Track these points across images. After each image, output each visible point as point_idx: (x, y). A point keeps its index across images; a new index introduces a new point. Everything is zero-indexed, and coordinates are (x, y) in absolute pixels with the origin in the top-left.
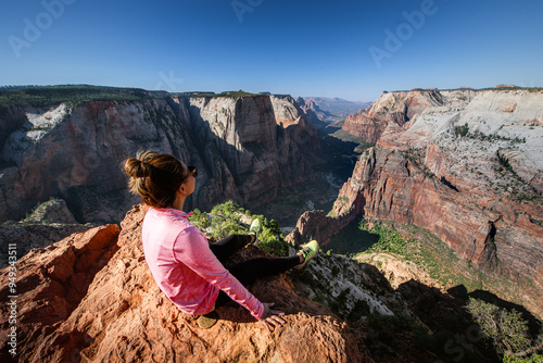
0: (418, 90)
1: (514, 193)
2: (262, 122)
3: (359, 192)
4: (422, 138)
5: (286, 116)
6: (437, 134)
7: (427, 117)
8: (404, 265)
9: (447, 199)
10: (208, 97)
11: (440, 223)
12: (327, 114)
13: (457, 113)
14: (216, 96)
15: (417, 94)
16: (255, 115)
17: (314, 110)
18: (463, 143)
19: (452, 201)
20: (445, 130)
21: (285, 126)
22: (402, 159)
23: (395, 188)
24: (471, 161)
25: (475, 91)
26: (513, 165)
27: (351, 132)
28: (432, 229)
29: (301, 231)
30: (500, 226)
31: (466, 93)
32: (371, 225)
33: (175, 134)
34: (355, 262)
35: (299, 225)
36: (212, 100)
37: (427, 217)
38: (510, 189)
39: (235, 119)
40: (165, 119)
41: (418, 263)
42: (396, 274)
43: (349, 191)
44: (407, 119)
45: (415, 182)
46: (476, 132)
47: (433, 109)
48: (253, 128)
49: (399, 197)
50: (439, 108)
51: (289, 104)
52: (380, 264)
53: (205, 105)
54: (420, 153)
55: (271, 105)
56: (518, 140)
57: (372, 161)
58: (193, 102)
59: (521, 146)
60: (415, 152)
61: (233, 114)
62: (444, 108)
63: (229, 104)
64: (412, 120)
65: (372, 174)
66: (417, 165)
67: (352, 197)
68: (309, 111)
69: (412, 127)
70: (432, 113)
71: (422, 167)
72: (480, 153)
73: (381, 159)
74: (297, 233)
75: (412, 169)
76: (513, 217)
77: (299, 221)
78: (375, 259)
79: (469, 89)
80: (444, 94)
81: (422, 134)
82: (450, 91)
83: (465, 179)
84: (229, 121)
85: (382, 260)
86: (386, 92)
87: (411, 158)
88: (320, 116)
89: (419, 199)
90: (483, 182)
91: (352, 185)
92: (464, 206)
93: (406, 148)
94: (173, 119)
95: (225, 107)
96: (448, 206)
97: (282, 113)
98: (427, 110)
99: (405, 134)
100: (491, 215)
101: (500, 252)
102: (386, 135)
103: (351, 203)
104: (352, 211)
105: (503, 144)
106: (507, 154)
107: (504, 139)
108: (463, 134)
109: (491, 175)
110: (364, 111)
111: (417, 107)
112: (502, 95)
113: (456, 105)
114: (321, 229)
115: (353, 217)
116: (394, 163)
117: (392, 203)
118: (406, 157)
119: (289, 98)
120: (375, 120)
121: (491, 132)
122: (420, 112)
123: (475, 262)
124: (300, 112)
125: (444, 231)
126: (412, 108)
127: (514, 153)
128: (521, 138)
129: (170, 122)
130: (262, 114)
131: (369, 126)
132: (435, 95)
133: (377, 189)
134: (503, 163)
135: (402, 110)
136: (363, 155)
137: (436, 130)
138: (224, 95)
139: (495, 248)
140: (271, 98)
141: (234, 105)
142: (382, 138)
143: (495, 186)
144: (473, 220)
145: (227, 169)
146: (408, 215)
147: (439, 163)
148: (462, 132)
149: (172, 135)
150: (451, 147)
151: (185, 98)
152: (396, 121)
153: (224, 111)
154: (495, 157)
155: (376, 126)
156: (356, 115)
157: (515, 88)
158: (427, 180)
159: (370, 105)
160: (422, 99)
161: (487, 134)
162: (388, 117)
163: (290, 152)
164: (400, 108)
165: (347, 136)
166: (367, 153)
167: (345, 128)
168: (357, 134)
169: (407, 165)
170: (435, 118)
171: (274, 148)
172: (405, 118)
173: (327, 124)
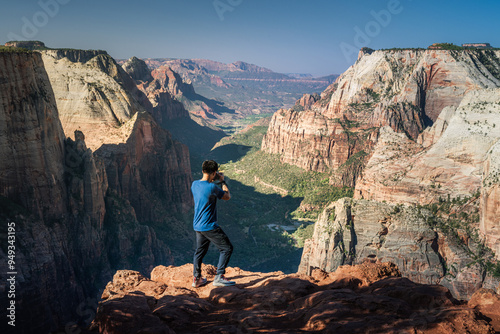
2: (16, 130)
4: (467, 170)
5: (96, 112)
7: (474, 116)
12: (217, 108)
17: (179, 95)
21: (93, 143)
22: (422, 228)
27: (288, 158)
44: (428, 122)
47: (484, 95)
51: (102, 78)
57: (347, 238)
60: (455, 208)
64: (438, 123)
66: (460, 243)
68: (164, 98)
69: (440, 141)
71: (473, 248)
75: (451, 255)
81: (464, 159)
86: (369, 51)
88: (197, 113)
93: (431, 199)
99: (423, 159)
110: (316, 99)
111: (448, 90)
118: (432, 222)
120: (346, 123)
122: (455, 102)
124: (138, 102)
126: (436, 92)
130: (16, 106)
131: (333, 139)
135: (412, 97)
136: (321, 222)
140: (48, 59)
142: (368, 173)
152: (399, 126)
155: (351, 140)
160: (456, 69)
162: (378, 115)
163: (109, 221)
164: (407, 94)
165: (277, 168)
166: (331, 215)
167: (269, 147)
168: (303, 164)
169: (435, 245)
170: (492, 119)
171: (58, 207)
172: (419, 117)
173: (220, 134)
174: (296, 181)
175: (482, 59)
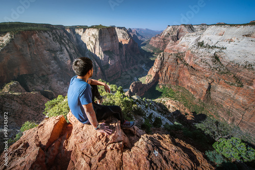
0: (183, 25)
1: (220, 71)
6: (190, 46)
8: (174, 102)
9: (193, 74)
10: (85, 28)
11: (189, 85)
13: (199, 36)
14: (89, 28)
15: (183, 26)
16: (108, 37)
18: (201, 50)
19: (195, 75)
20: (194, 44)
23: (172, 70)
24: (203, 58)
25: (208, 25)
26: (220, 59)
28: (186, 87)
29: (132, 91)
30: (213, 84)
31: (204, 27)
32: (161, 86)
33: (70, 47)
34: (155, 102)
35: (131, 88)
36: (87, 30)
37: (184, 82)
38: (218, 69)
39: (99, 39)
40: (64, 40)
41: (180, 101)
42: (171, 106)
43: (152, 72)
45: (180, 67)
46: (207, 44)
48: (108, 44)
49: (173, 74)
50: (192, 34)
52: (164, 102)
53: (84, 32)
54: (183, 54)
55: (116, 32)
56: (223, 48)
58: (77, 31)
59: (224, 51)
61: (98, 37)
62: (194, 34)
63: (95, 32)
65: (162, 64)
67: (153, 75)
70: (189, 36)
72: (208, 54)
73: (166, 58)
74: (130, 92)
76: (218, 81)
77: (131, 86)
78: (163, 100)
79: (205, 25)
80: (195, 27)
82: (197, 25)
83: (201, 65)
84: (96, 40)
85: (165, 100)
87: (179, 57)
89: (181, 75)
90: (208, 67)
91: (154, 69)
92: (199, 77)
94: (68, 40)
95: (94, 33)
96: (193, 77)
97: (121, 37)
98: (187, 35)
100: (210, 80)
101: (212, 95)
102: (169, 46)
103: (153, 78)
104: (153, 81)
105: (217, 50)
106: (218, 54)
107: (218, 48)
108: (201, 46)
109: (211, 63)
112: (219, 28)
113: (199, 32)
114: (140, 89)
115: (153, 84)
116: (171, 59)
117: (170, 77)
119: (125, 29)
121: (213, 45)
123: (202, 99)
125: (191, 88)
127: (221, 54)
128: (225, 47)
129: (67, 41)
132: (191, 28)
133: (164, 71)
134: (216, 58)
137: (190, 44)
138: (92, 27)
139: (210, 94)
141: (98, 32)
143: (212, 68)
144: (202, 83)
145: (97, 64)
146: (177, 82)
147: (190, 59)
148: (201, 45)
149: (68, 48)
150: (196, 51)
151: (73, 29)
153: (93, 35)
154: (213, 55)
156: (156, 37)
157: (225, 24)
158: (185, 66)
159: (162, 32)
161: (211, 46)
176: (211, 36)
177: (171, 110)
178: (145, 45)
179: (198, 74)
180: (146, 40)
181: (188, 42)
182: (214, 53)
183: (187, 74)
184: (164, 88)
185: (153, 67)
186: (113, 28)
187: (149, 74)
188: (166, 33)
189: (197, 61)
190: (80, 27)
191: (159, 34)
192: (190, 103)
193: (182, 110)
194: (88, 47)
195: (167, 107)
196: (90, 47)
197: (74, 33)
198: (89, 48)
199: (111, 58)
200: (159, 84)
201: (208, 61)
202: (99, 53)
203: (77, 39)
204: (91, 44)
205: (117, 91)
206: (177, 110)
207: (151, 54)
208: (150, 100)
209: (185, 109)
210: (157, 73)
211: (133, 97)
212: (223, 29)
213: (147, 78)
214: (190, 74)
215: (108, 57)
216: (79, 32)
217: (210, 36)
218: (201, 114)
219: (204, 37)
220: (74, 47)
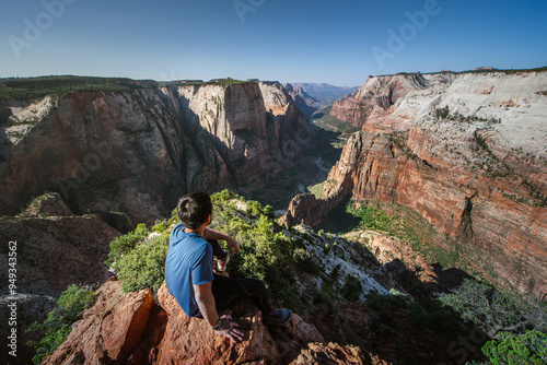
0: (402, 74)
1: (489, 170)
2: (252, 109)
3: (347, 174)
4: (406, 121)
5: (276, 102)
6: (419, 117)
7: (411, 100)
8: (389, 240)
9: (428, 179)
10: (197, 85)
11: (421, 201)
12: (315, 100)
13: (438, 96)
14: (205, 84)
15: (401, 77)
16: (244, 103)
17: (302, 96)
18: (444, 125)
19: (432, 180)
20: (427, 113)
21: (275, 113)
22: (387, 141)
23: (380, 169)
24: (450, 141)
25: (456, 74)
26: (489, 144)
27: (338, 117)
28: (414, 206)
29: (293, 214)
30: (476, 201)
31: (447, 77)
32: (358, 205)
33: (165, 123)
34: (345, 240)
35: (291, 207)
36: (201, 88)
37: (410, 196)
38: (485, 167)
39: (225, 107)
40: (154, 108)
41: (401, 238)
42: (382, 249)
43: (337, 174)
44: (392, 103)
45: (399, 163)
46: (456, 114)
47: (416, 92)
48: (243, 116)
49: (384, 178)
50: (422, 91)
51: (277, 91)
52: (366, 240)
53: (195, 93)
54: (404, 135)
55: (260, 92)
56: (494, 121)
57: (359, 145)
58: (182, 91)
59: (497, 126)
60: (399, 135)
61: (223, 102)
62: (426, 92)
63: (218, 92)
64: (396, 104)
65: (359, 157)
66: (401, 147)
67: (340, 180)
68: (297, 97)
69: (396, 111)
70: (414, 96)
71: (405, 149)
72: (459, 134)
73: (367, 143)
74: (289, 216)
75: (396, 151)
76: (487, 192)
77: (291, 205)
78: (362, 236)
79: (450, 72)
80: (427, 77)
81: (405, 117)
82: (432, 74)
83: (445, 158)
84: (219, 108)
85: (368, 236)
86: (371, 77)
87: (395, 141)
88: (308, 102)
89: (403, 180)
90: (461, 161)
91: (340, 168)
92: (443, 184)
93: (391, 131)
94: (162, 108)
95: (214, 94)
96: (429, 184)
97: (271, 100)
98: (410, 93)
99: (390, 117)
100: (468, 191)
101: (475, 225)
102: (372, 118)
103: (339, 185)
104: (340, 193)
105: (480, 125)
106: (483, 134)
107: (481, 120)
108: (444, 117)
109: (468, 154)
110: (350, 96)
111: (401, 91)
112: (480, 78)
113: (438, 88)
114: (312, 212)
115: (341, 199)
116: (378, 146)
117: (377, 184)
118: (391, 140)
119: (278, 85)
120: (361, 104)
121: (470, 114)
122: (404, 96)
123: (452, 234)
124: (289, 98)
125: (425, 208)
126: (396, 92)
127: (491, 133)
128: (497, 118)
129: (160, 112)
130: (251, 101)
131: (356, 110)
132: (419, 79)
133: (364, 171)
134: (479, 142)
135: (387, 94)
136: (351, 139)
137: (419, 113)
138: (212, 83)
139: (470, 221)
140: (260, 84)
141: (223, 92)
142: (368, 122)
143: (472, 165)
144: (452, 197)
145: (219, 157)
146: (392, 195)
147: (421, 145)
148: (443, 114)
149: (162, 125)
150: (433, 129)
151: (173, 86)
152: (381, 105)
153: (213, 99)
154: (473, 137)
155: (362, 110)
156: (343, 100)
157: (493, 71)
158: (410, 161)
159: (356, 89)
160: (406, 83)
161: (466, 116)
162: (373, 101)
163: (280, 138)
164: (385, 92)
165: (335, 121)
166: (354, 137)
167: (332, 113)
168: (344, 119)
169: (391, 147)
170: (418, 102)
171: (265, 134)
172: (389, 101)
173: (316, 109)
174: (341, 125)
175: (417, 78)
176: (463, 95)
177: (383, 259)
178: (320, 116)
179: (440, 178)
180: (323, 107)
181: (413, 109)
182: (473, 130)
183: (415, 178)
184: (364, 208)
185: (340, 163)
186: (253, 84)
187: (330, 177)
188: (365, 91)
189: (437, 149)
190: (188, 83)
191: (351, 93)
192: (427, 244)
193: (407, 260)
194: (201, 123)
195: (374, 252)
196: (206, 123)
197: (176, 94)
198: (203, 124)
199: (250, 143)
200: (353, 199)
201: (461, 149)
202: (224, 134)
203: (181, 108)
204: (208, 117)
205: (262, 216)
206: (397, 260)
207: (334, 136)
208: (334, 235)
209: (414, 257)
210: (348, 176)
211: (296, 228)
212: (490, 80)
213: (325, 185)
214: (422, 177)
215: (242, 141)
216: (186, 93)
217: (463, 97)
218: (453, 269)
219: (448, 97)
220: (174, 123)
